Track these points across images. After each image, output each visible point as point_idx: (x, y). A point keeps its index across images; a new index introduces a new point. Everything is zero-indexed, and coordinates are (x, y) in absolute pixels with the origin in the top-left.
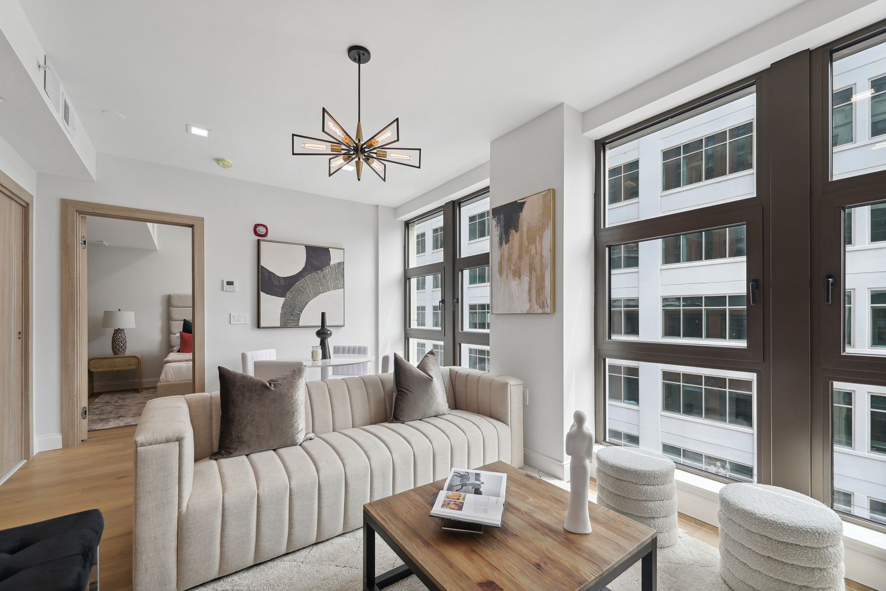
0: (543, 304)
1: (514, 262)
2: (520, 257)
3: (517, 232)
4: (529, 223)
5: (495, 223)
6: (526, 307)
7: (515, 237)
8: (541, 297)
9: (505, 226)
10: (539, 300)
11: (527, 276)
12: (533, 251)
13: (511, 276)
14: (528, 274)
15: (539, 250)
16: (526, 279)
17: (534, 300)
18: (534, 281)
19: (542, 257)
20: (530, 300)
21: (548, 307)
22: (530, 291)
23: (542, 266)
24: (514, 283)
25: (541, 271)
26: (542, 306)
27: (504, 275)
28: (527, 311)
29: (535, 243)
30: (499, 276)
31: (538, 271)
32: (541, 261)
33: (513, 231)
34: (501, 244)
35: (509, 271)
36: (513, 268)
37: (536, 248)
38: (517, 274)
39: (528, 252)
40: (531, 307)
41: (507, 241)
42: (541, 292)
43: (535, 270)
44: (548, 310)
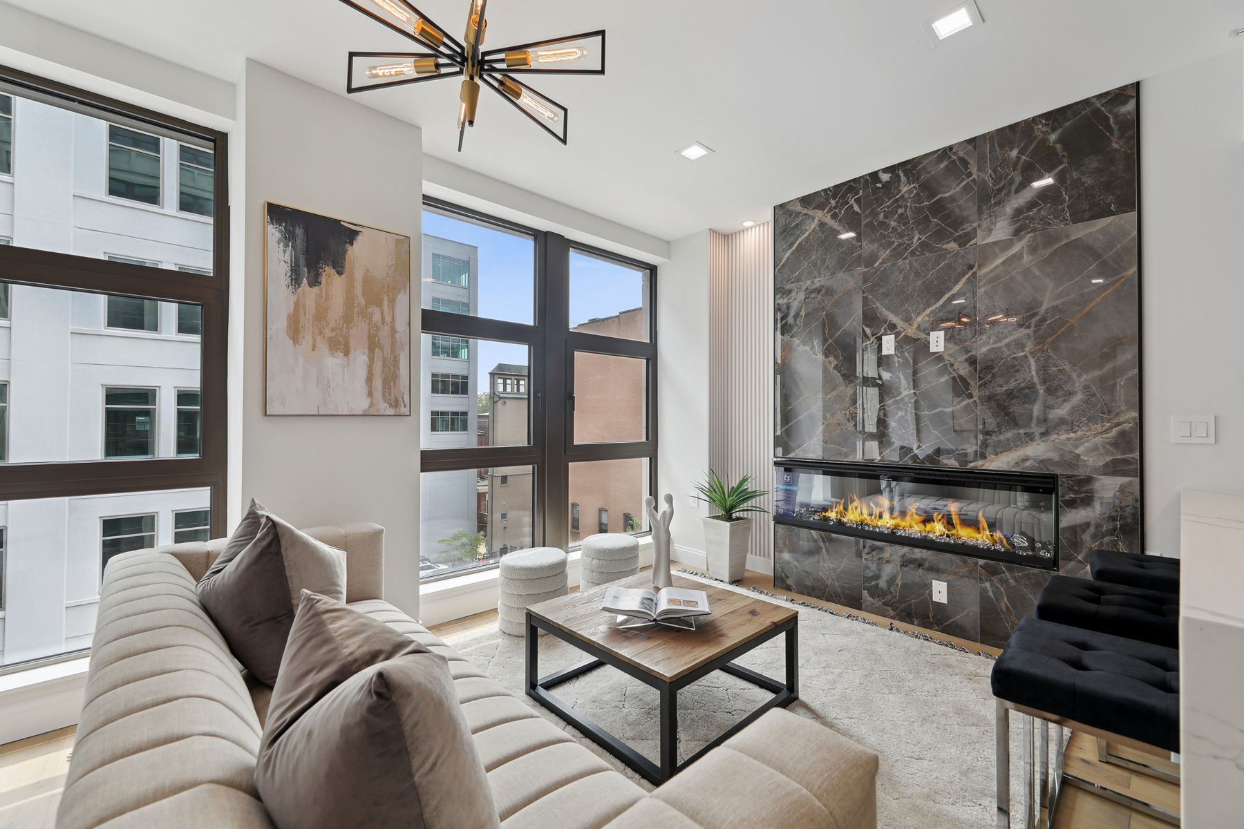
0: (396, 401)
1: (332, 324)
2: (347, 319)
3: (340, 273)
4: (368, 270)
5: (278, 235)
6: (362, 404)
7: (333, 282)
8: (393, 389)
9: (307, 252)
10: (390, 393)
11: (364, 353)
12: (377, 317)
13: (323, 347)
14: (366, 351)
15: (388, 319)
16: (360, 359)
17: (378, 394)
18: (378, 366)
19: (393, 330)
20: (370, 394)
21: (405, 406)
22: (369, 379)
23: (394, 343)
24: (333, 362)
25: (392, 350)
26: (395, 404)
27: (307, 342)
28: (364, 411)
29: (379, 304)
30: (291, 342)
31: (387, 350)
32: (393, 336)
33: (328, 271)
34: (295, 280)
35: (319, 339)
36: (328, 333)
37: (382, 314)
38: (341, 346)
39: (365, 315)
40: (371, 405)
41: (315, 282)
42: (392, 384)
43: (381, 348)
44: (404, 410)
